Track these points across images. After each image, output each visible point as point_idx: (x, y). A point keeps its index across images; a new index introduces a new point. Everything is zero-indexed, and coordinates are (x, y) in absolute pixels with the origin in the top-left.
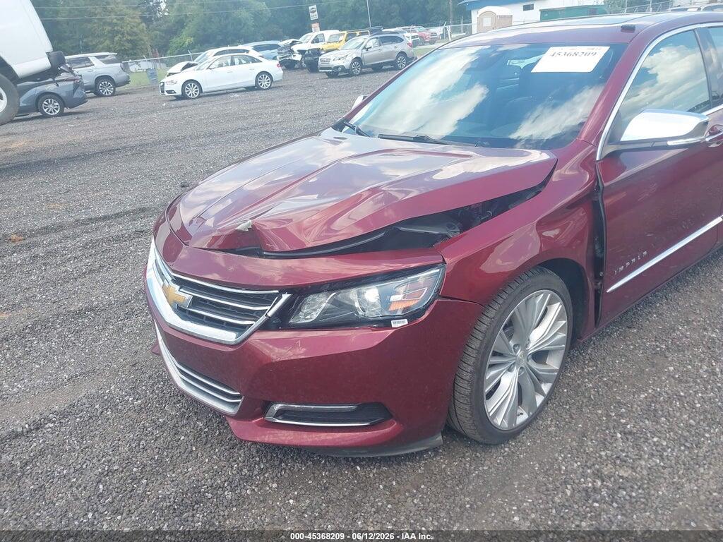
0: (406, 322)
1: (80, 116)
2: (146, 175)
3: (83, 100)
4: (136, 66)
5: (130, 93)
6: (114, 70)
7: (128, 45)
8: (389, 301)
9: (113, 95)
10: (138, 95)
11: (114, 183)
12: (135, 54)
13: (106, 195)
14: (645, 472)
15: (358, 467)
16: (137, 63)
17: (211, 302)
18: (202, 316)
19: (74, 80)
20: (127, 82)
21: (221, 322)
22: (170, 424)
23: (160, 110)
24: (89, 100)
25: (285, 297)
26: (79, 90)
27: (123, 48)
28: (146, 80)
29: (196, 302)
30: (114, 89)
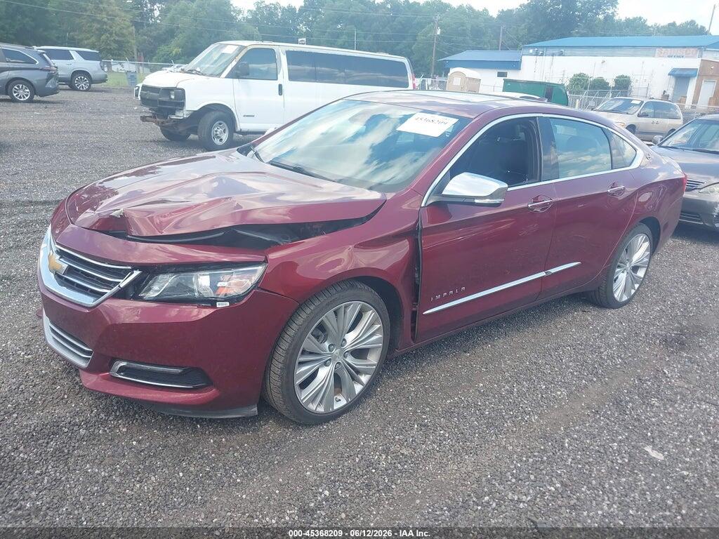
0: (228, 304)
1: (49, 106)
2: (96, 171)
3: (54, 91)
4: (119, 67)
5: (105, 91)
6: (92, 67)
7: (114, 46)
8: (216, 286)
9: (87, 90)
10: (114, 95)
11: (63, 173)
12: (120, 55)
13: (52, 182)
14: (422, 453)
15: (198, 426)
16: (120, 63)
17: (83, 272)
18: (73, 283)
19: (49, 71)
20: (103, 80)
21: (86, 289)
22: (51, 376)
23: (129, 113)
24: (61, 92)
25: (136, 273)
26: (52, 80)
27: (108, 47)
28: (125, 82)
29: (70, 270)
30: (90, 85)
